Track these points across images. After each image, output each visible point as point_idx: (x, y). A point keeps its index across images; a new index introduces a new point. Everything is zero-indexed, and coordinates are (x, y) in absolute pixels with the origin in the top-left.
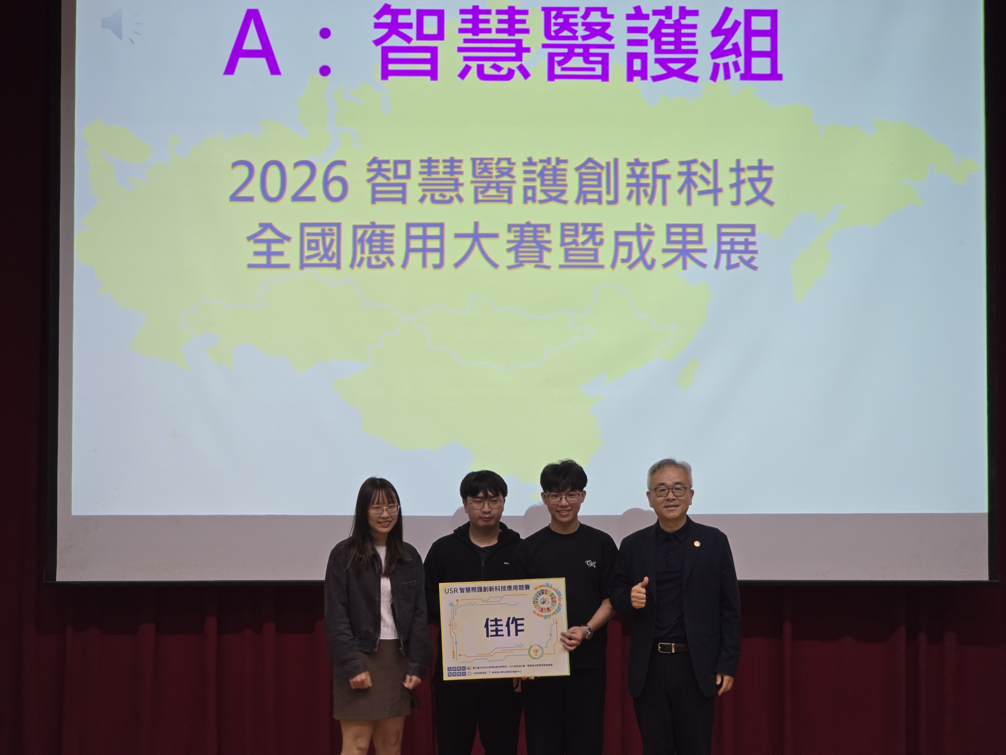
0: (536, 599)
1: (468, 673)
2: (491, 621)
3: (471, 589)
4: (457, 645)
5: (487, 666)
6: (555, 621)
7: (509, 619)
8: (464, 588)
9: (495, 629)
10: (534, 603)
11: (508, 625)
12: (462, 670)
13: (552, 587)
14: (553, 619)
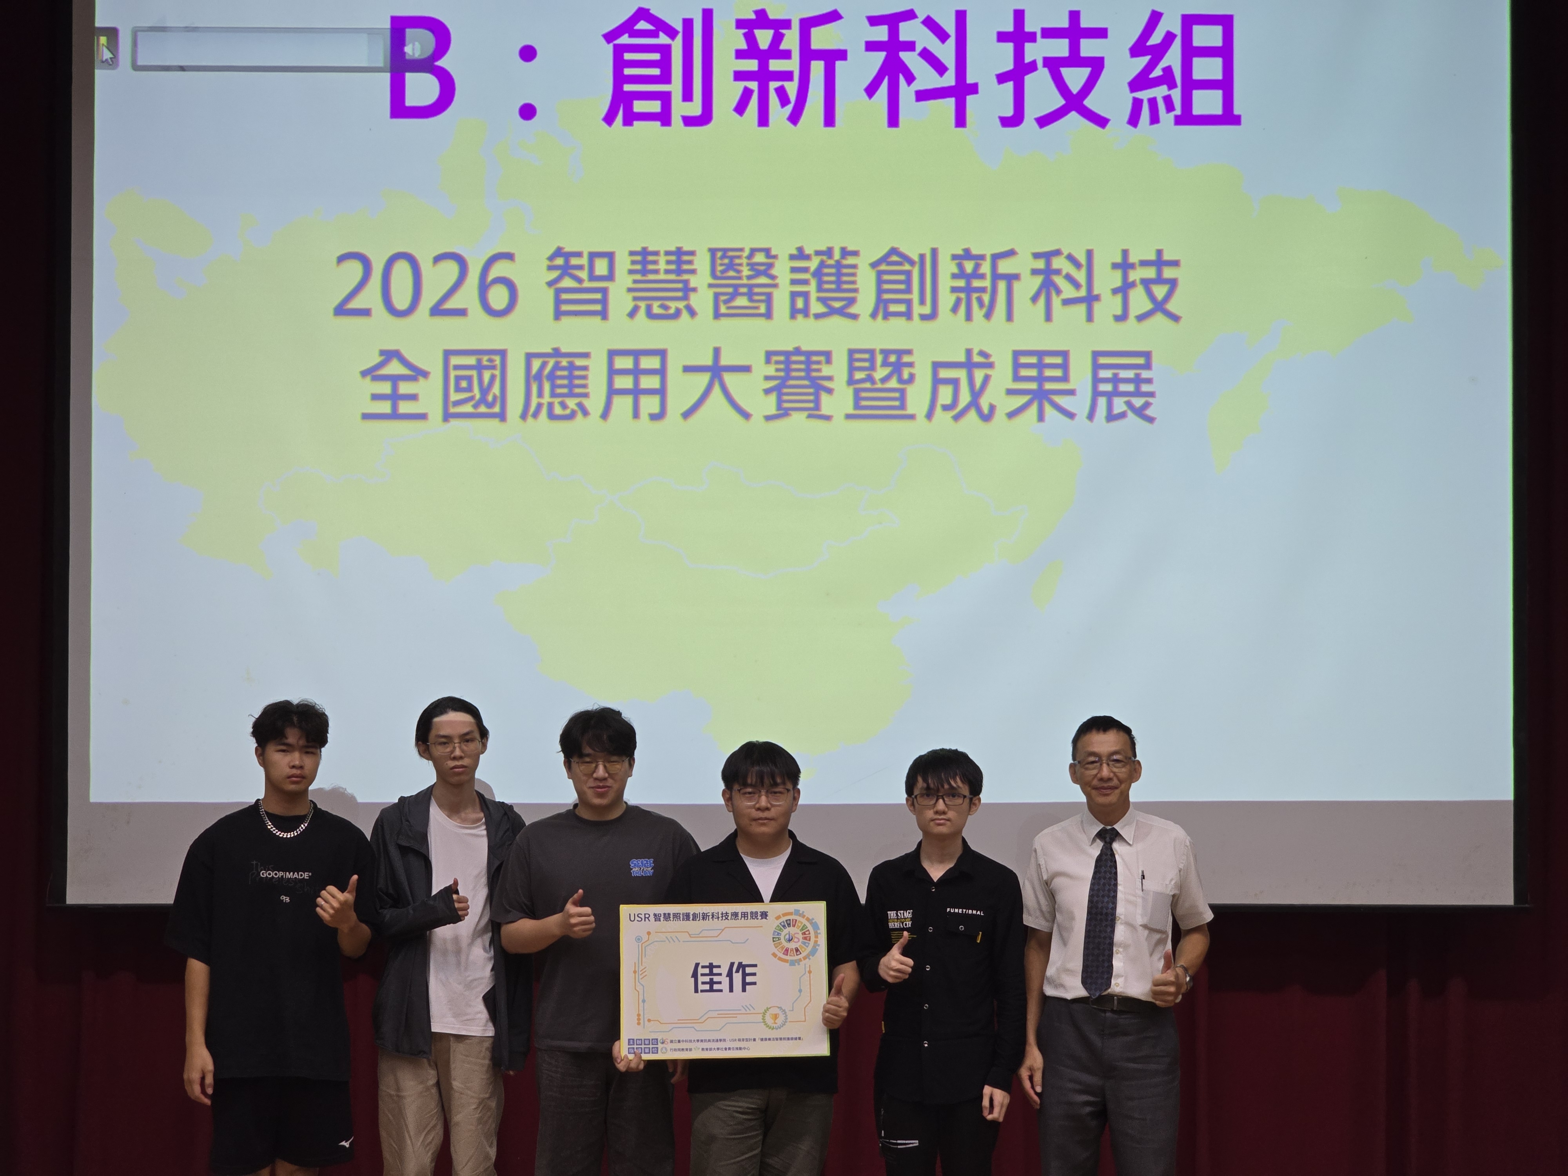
0: (778, 935)
1: (662, 1049)
2: (703, 967)
3: (672, 916)
4: (645, 1004)
5: (693, 1040)
6: (808, 969)
7: (732, 964)
8: (661, 914)
9: (708, 980)
10: (774, 941)
11: (730, 975)
12: (652, 1044)
13: (805, 916)
14: (804, 966)
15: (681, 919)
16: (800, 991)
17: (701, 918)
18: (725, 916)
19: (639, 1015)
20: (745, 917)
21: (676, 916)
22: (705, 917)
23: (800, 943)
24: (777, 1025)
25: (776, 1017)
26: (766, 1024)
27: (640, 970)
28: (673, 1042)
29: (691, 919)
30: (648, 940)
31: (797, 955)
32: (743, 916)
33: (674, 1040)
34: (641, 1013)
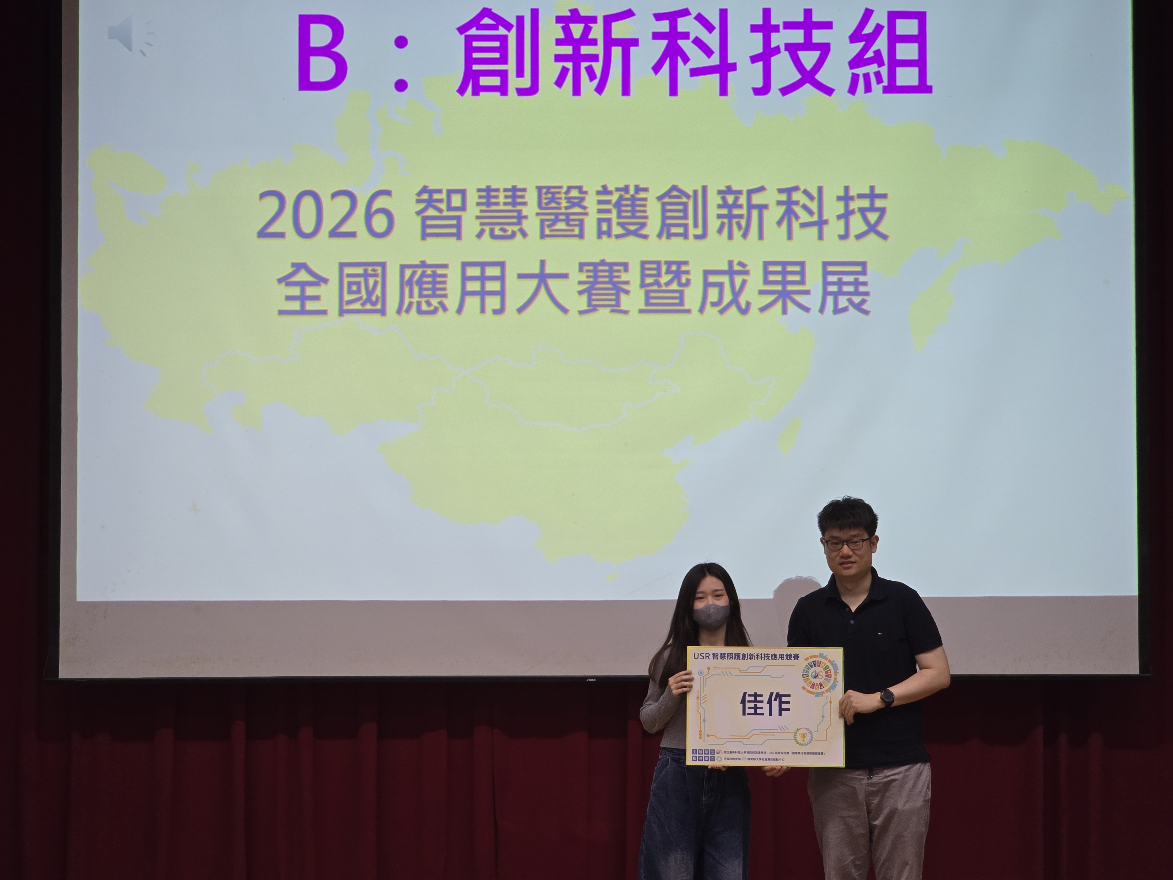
15: (734, 658)
16: (823, 717)
17: (749, 658)
18: (767, 657)
19: (700, 731)
20: (781, 658)
21: (730, 656)
22: (751, 657)
23: (823, 679)
24: (805, 742)
25: (804, 736)
26: (797, 742)
27: (702, 696)
28: (726, 753)
29: (741, 658)
30: (709, 673)
31: (821, 688)
32: (780, 657)
33: (727, 751)
34: (703, 730)
